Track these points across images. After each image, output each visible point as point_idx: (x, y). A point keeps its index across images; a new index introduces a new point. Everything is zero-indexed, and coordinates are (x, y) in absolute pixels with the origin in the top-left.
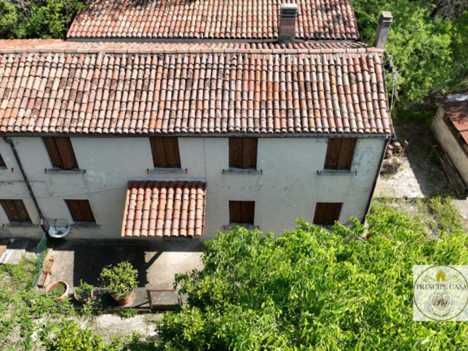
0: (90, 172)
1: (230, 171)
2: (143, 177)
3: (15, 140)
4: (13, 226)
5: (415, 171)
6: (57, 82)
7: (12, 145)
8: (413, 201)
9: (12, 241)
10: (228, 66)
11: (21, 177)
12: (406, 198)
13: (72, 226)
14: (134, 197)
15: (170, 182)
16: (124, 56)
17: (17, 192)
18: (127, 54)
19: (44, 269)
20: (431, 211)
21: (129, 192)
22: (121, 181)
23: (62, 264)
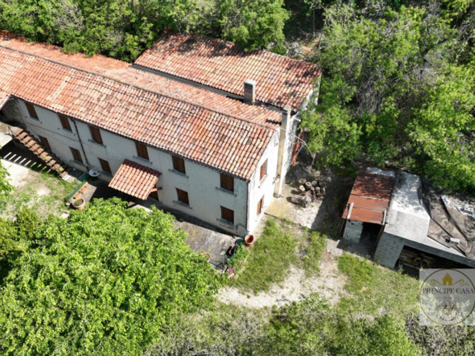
0: (108, 148)
1: (173, 171)
2: (131, 159)
3: (76, 122)
4: (75, 162)
5: (319, 212)
6: (104, 96)
7: (75, 123)
8: (303, 228)
9: (74, 170)
10: (188, 113)
11: (78, 139)
12: (300, 225)
13: (102, 172)
14: (123, 168)
15: (144, 167)
16: (142, 91)
17: (77, 146)
18: (143, 90)
19: (80, 190)
20: (309, 240)
21: (122, 165)
22: (122, 158)
23: (90, 191)
